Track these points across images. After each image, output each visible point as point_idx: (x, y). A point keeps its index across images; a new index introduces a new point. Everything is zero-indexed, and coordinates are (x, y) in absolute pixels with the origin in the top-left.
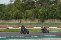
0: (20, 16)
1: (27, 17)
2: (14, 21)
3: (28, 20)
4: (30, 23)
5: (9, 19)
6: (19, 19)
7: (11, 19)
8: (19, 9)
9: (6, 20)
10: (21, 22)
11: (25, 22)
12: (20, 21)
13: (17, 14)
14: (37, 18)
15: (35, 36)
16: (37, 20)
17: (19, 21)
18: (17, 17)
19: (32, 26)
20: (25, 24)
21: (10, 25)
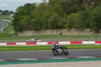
0: (60, 24)
1: (70, 26)
2: (49, 32)
3: (72, 29)
4: (76, 34)
5: (42, 29)
6: (57, 28)
7: (45, 29)
8: (58, 12)
9: (36, 30)
10: (61, 34)
11: (68, 34)
12: (59, 33)
13: (56, 20)
14: (88, 27)
15: (85, 56)
16: (88, 30)
17: (57, 32)
18: (55, 26)
19: (80, 40)
20: (68, 37)
21: (44, 38)
